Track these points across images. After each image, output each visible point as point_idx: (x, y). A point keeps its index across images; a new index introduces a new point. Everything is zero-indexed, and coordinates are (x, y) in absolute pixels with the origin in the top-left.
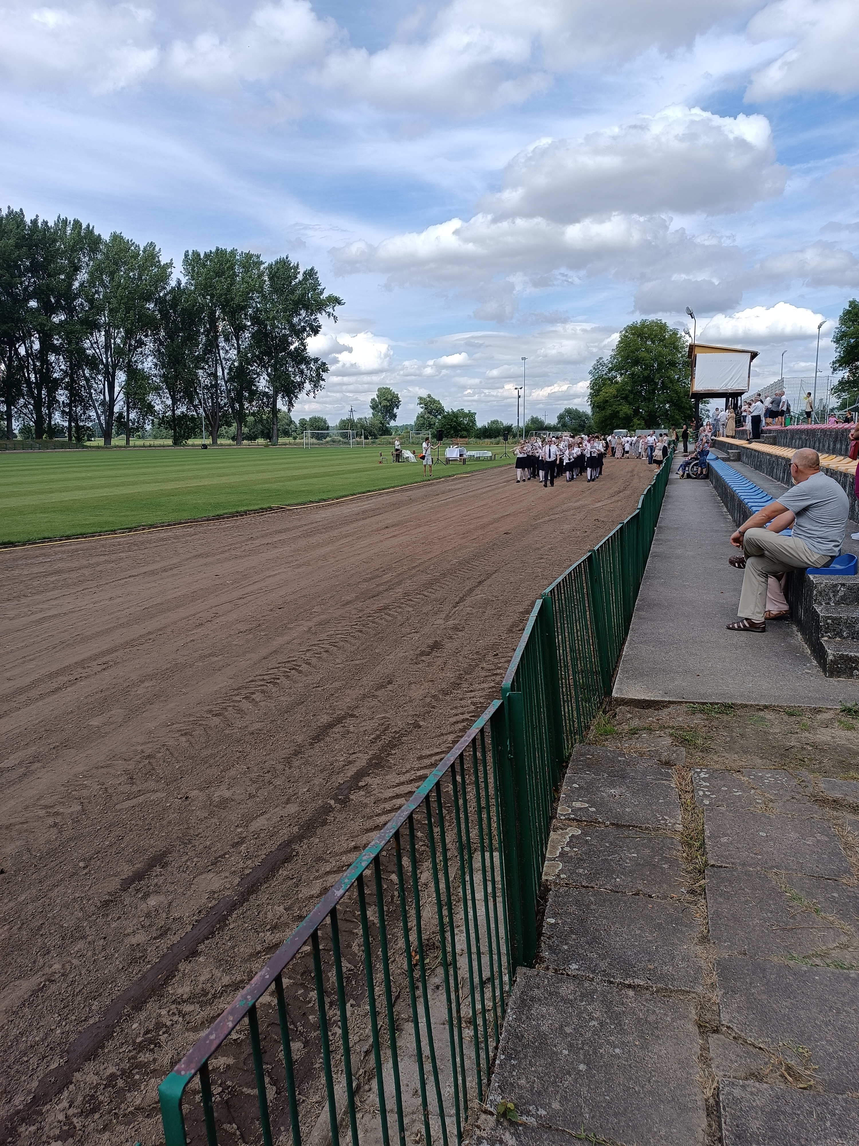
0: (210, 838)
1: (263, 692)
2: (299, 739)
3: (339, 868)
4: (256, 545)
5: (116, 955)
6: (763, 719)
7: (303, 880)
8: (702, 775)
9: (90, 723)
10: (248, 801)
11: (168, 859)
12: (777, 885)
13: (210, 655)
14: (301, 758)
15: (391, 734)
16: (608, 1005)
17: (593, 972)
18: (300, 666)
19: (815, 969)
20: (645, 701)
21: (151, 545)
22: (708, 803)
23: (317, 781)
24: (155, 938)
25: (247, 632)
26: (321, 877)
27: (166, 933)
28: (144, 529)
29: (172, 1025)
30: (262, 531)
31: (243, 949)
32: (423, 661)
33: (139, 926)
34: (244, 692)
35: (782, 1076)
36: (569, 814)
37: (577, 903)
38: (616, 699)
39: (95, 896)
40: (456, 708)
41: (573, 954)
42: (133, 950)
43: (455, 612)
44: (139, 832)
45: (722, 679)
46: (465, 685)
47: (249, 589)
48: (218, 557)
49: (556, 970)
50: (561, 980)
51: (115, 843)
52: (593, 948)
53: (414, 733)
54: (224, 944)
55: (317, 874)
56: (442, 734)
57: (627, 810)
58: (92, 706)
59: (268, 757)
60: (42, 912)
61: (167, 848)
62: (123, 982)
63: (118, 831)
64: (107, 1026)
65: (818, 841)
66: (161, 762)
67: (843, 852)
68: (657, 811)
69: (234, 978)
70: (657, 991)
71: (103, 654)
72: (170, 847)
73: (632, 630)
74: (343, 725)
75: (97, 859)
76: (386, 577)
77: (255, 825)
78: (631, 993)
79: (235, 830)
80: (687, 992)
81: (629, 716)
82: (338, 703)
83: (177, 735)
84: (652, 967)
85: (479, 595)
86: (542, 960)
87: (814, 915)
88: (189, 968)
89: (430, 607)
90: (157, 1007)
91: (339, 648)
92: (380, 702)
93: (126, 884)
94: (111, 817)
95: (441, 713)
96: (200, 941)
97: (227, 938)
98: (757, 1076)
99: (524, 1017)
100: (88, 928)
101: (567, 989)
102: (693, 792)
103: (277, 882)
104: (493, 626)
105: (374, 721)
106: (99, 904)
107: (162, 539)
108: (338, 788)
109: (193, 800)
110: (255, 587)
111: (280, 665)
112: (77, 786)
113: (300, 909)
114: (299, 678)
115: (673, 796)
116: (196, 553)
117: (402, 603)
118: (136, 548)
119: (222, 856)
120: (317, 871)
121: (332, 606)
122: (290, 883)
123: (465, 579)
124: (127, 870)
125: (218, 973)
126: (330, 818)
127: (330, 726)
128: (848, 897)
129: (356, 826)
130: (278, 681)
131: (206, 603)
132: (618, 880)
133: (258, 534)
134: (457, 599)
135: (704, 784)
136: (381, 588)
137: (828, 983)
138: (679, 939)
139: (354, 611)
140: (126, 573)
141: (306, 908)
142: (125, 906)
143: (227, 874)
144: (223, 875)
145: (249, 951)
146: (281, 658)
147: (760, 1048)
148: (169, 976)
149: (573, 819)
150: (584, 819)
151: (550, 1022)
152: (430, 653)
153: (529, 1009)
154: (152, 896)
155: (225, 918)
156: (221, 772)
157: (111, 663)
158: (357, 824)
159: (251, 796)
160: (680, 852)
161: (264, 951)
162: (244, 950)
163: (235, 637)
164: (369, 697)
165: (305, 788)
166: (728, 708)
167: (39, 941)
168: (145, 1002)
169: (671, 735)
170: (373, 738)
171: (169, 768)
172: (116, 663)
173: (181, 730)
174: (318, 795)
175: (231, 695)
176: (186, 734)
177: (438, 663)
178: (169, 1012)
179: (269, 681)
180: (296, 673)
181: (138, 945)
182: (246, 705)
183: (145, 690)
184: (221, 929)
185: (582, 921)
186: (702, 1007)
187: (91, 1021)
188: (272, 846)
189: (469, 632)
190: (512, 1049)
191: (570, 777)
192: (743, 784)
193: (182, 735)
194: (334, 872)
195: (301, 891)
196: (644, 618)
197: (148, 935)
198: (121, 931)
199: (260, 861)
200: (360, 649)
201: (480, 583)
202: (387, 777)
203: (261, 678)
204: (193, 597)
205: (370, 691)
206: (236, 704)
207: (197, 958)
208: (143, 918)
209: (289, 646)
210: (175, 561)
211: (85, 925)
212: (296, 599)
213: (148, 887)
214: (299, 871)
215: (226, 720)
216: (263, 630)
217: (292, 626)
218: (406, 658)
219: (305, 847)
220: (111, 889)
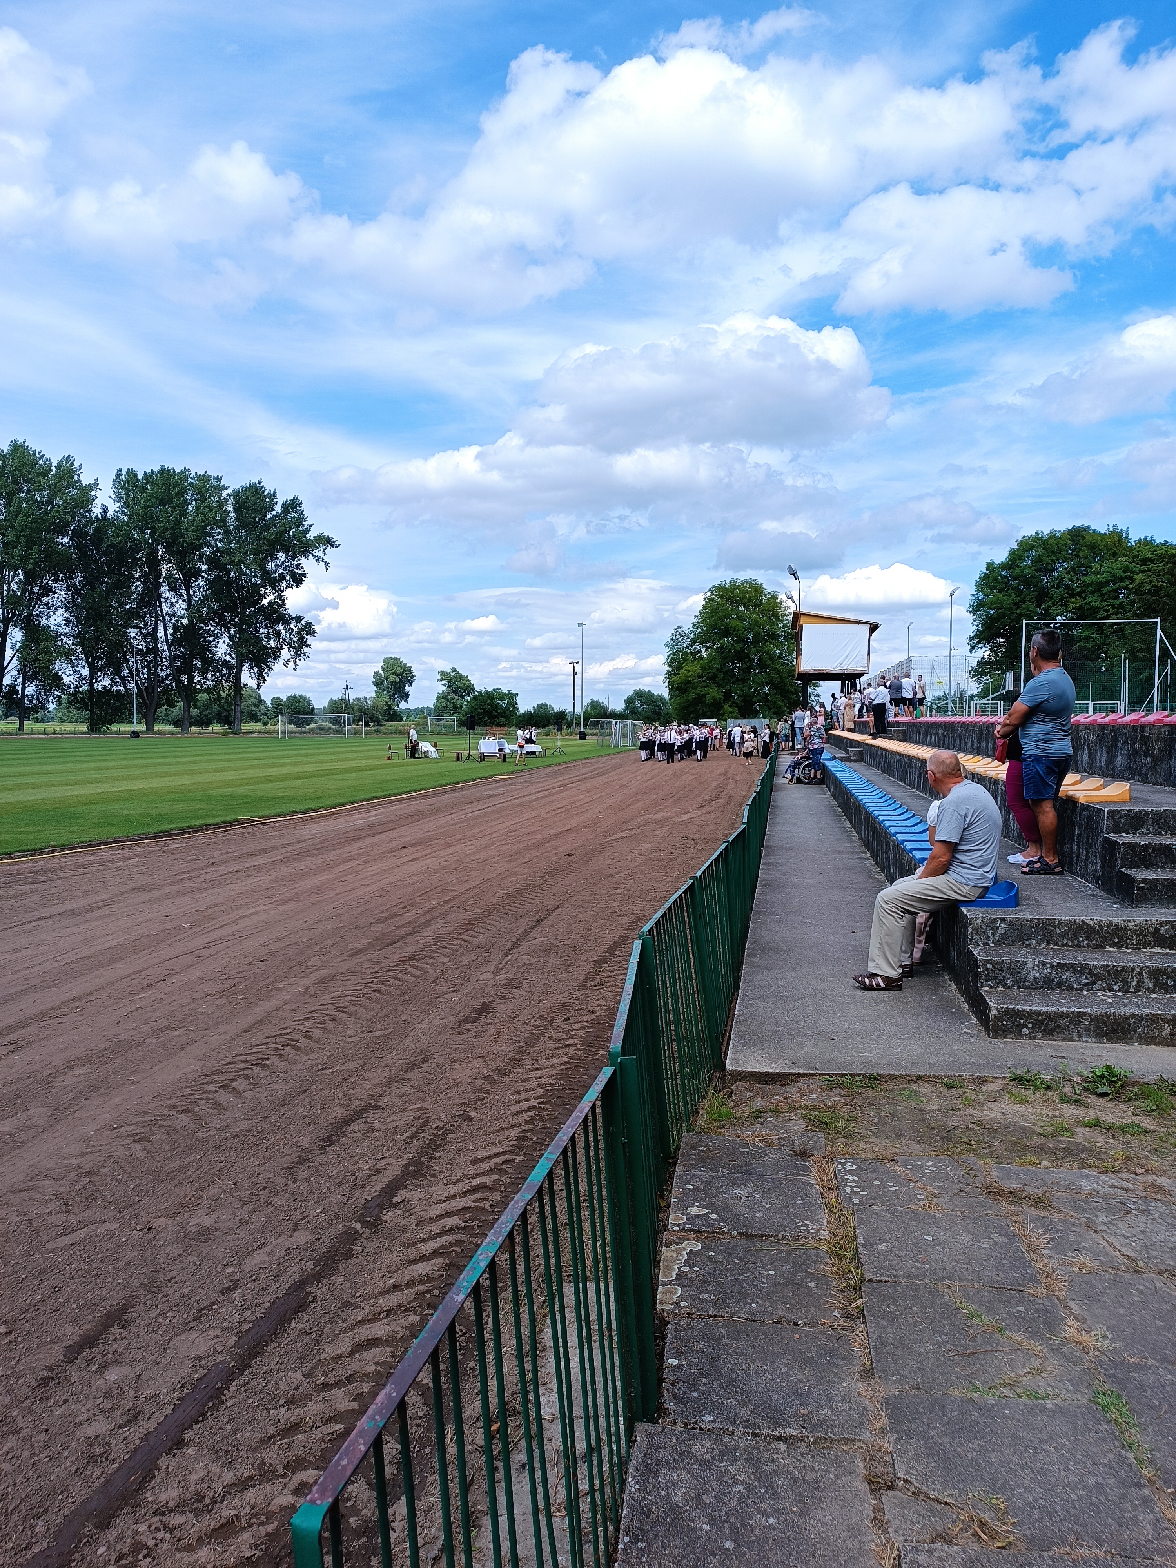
0: (188, 1283)
1: (247, 1077)
2: (305, 1141)
3: (374, 1315)
4: (221, 873)
5: (66, 1454)
6: (917, 1093)
7: (325, 1335)
8: (848, 1167)
10: (239, 1229)
11: (130, 1315)
12: (950, 1301)
13: (167, 1028)
14: (309, 1167)
15: (432, 1131)
16: (754, 1463)
17: (733, 1423)
18: (297, 1041)
19: (1004, 1401)
20: (768, 1074)
21: (67, 874)
22: (857, 1202)
23: (334, 1199)
24: (121, 1427)
25: (218, 995)
26: (351, 1329)
27: (136, 1418)
28: (53, 852)
29: (156, 1545)
30: (227, 853)
31: (248, 1434)
32: (469, 1030)
33: (97, 1411)
34: (220, 1078)
35: (976, 1535)
36: (685, 1224)
37: (704, 1336)
38: (731, 1073)
39: (27, 1372)
40: (518, 1092)
41: (705, 1403)
42: (91, 1445)
43: (507, 963)
44: (84, 1280)
45: (863, 1043)
46: (528, 1061)
47: (214, 935)
48: (167, 890)
49: (685, 1424)
50: (693, 1437)
51: (50, 1296)
52: (730, 1393)
53: (464, 1128)
54: (220, 1428)
55: (345, 1325)
56: (502, 1129)
57: (757, 1215)
59: (262, 1168)
61: (127, 1301)
62: (78, 1492)
63: (53, 1280)
64: (61, 1554)
65: (996, 1243)
66: (108, 1180)
67: (1027, 1255)
68: (795, 1215)
69: (239, 1474)
70: (815, 1443)
72: (131, 1298)
73: (744, 982)
74: (364, 1120)
75: (24, 1321)
76: (409, 916)
77: (252, 1263)
78: (782, 1447)
79: (223, 1270)
80: (852, 1441)
81: (749, 1094)
82: (355, 1091)
83: (128, 1142)
84: (805, 1412)
85: (538, 938)
86: (666, 1413)
87: (998, 1335)
88: (173, 1464)
89: (472, 957)
90: (131, 1521)
91: (351, 1015)
92: (414, 1088)
93: (72, 1353)
94: (41, 1261)
95: (499, 1100)
96: (186, 1426)
97: (225, 1420)
98: (944, 1537)
99: (650, 1487)
100: (20, 1418)
101: (701, 1448)
102: (837, 1188)
103: (289, 1339)
104: (560, 981)
105: (406, 1114)
106: (33, 1384)
107: (82, 865)
108: (364, 1207)
109: (159, 1232)
110: (224, 932)
111: (268, 1040)
113: (325, 1374)
114: (297, 1057)
115: (814, 1196)
116: (134, 885)
117: (433, 952)
118: (45, 878)
119: (209, 1307)
120: (344, 1321)
121: (336, 957)
122: (308, 1339)
123: (518, 917)
124: (71, 1334)
125: (215, 1469)
126: (357, 1248)
127: (347, 1121)
128: (1037, 1310)
129: (394, 1256)
130: (267, 1062)
131: (155, 954)
132: (754, 1305)
133: (222, 858)
134: (509, 945)
135: (852, 1178)
136: (403, 932)
137: (1021, 1418)
138: (836, 1375)
139: (366, 963)
140: (32, 914)
141: (334, 1372)
142: (73, 1384)
143: (218, 1332)
144: (211, 1333)
145: (259, 1435)
146: (270, 1030)
147: (946, 1503)
148: (144, 1478)
149: (691, 1230)
150: (704, 1228)
151: (684, 1490)
152: (478, 1019)
153: (656, 1476)
154: (111, 1367)
155: (220, 1392)
156: (197, 1191)
157: (22, 1043)
158: (395, 1254)
159: (243, 1223)
160: (829, 1267)
161: (279, 1434)
162: (250, 1434)
163: (201, 1002)
164: (397, 1081)
165: (318, 1208)
166: (873, 1080)
168: (114, 1516)
169: (804, 1117)
170: (408, 1137)
171: (119, 1188)
172: (29, 1043)
173: (133, 1135)
174: (337, 1217)
175: (202, 1084)
176: (140, 1140)
177: (490, 1032)
178: (150, 1526)
179: (254, 1063)
180: (292, 1051)
181: (98, 1436)
182: (224, 1097)
183: (75, 1080)
184: (215, 1408)
185: (713, 1360)
186: (871, 1457)
187: (36, 1549)
188: (278, 1289)
189: (528, 989)
190: (638, 1529)
191: (681, 1177)
192: (899, 1176)
193: (135, 1141)
194: (369, 1321)
195: (324, 1350)
196: (759, 967)
197: (109, 1423)
198: (69, 1419)
199: (263, 1311)
200: (380, 1015)
201: (539, 922)
202: (431, 1189)
203: (243, 1058)
204: (136, 947)
205: (397, 1073)
206: (211, 1096)
207: (184, 1450)
208: (101, 1399)
209: (280, 1013)
210: (104, 896)
211: (15, 1413)
212: (284, 949)
213: (105, 1355)
214: (320, 1322)
215: (197, 1118)
216: (241, 992)
217: (281, 985)
218: (445, 1026)
219: (323, 1290)
220: (51, 1361)
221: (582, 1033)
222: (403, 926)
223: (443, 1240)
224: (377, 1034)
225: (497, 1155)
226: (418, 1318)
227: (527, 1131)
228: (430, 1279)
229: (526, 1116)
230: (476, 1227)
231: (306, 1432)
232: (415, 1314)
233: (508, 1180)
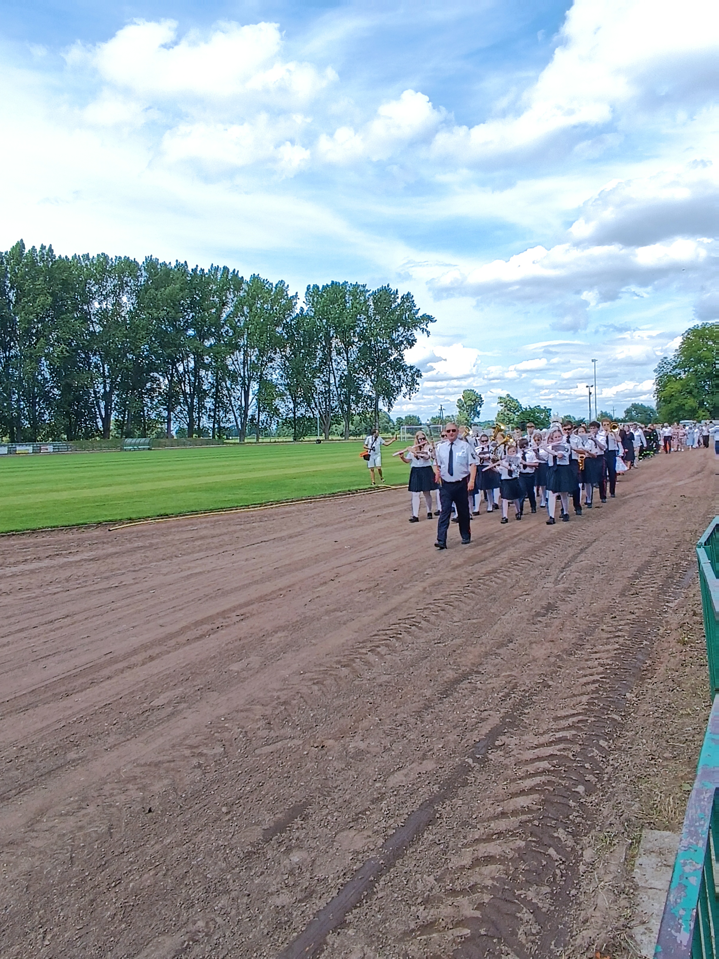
0: (348, 791)
1: (387, 646)
2: (428, 693)
3: (488, 835)
4: (368, 517)
5: (261, 918)
7: (450, 847)
9: (231, 669)
10: (384, 754)
11: (308, 811)
13: (335, 610)
14: (432, 712)
15: (520, 693)
18: (419, 623)
21: (279, 517)
23: (451, 737)
24: (300, 901)
25: (367, 591)
26: (470, 845)
27: (311, 896)
28: (272, 505)
30: (372, 505)
31: (394, 925)
32: (540, 621)
33: (284, 886)
34: (369, 645)
39: (238, 845)
40: (583, 668)
42: (278, 913)
43: (563, 577)
44: (278, 779)
46: (588, 646)
47: (365, 554)
48: (336, 526)
51: (256, 789)
53: (545, 692)
54: (373, 916)
55: (465, 841)
56: (575, 695)
58: (232, 653)
59: (399, 710)
60: (187, 858)
61: (307, 799)
63: (258, 777)
66: (296, 709)
71: (241, 606)
72: (310, 798)
75: (239, 805)
77: (394, 781)
79: (374, 784)
82: (462, 659)
83: (310, 684)
85: (584, 561)
88: (338, 942)
89: (537, 572)
91: (455, 607)
92: (504, 660)
93: (269, 835)
94: (251, 762)
95: (569, 674)
96: (347, 909)
97: (377, 909)
100: (231, 881)
103: (423, 847)
104: (604, 591)
105: (500, 679)
106: (242, 855)
107: (288, 512)
108: (474, 746)
109: (329, 750)
110: (371, 551)
111: (400, 621)
112: (220, 728)
113: (452, 881)
114: (420, 634)
116: (316, 524)
117: (509, 568)
118: (266, 519)
119: (363, 812)
120: (465, 837)
122: (437, 849)
123: (567, 547)
124: (269, 820)
126: (471, 778)
127: (457, 681)
129: (499, 789)
130: (400, 636)
131: (328, 564)
133: (369, 508)
134: (563, 565)
136: (487, 554)
139: (464, 574)
140: (258, 539)
141: (460, 881)
142: (268, 860)
143: (370, 833)
144: (366, 833)
145: (402, 928)
146: (401, 615)
152: (547, 614)
154: (294, 850)
155: (372, 885)
157: (248, 615)
158: (500, 786)
159: (386, 750)
161: (418, 929)
163: (357, 594)
164: (491, 655)
165: (440, 744)
167: (183, 891)
170: (503, 696)
171: (304, 715)
172: (252, 615)
173: (313, 679)
174: (454, 752)
175: (358, 648)
176: (317, 683)
177: (556, 624)
179: (391, 636)
180: (417, 629)
181: (283, 907)
182: (371, 657)
183: (278, 640)
184: (369, 897)
188: (413, 805)
189: (581, 595)
193: (314, 684)
194: (484, 840)
195: (450, 860)
197: (293, 897)
198: (265, 889)
199: (403, 821)
200: (475, 608)
201: (582, 551)
202: (525, 738)
203: (384, 632)
204: (316, 559)
205: (491, 649)
206: (363, 656)
207: (346, 931)
208: (287, 875)
209: (407, 604)
210: (299, 529)
211: (228, 877)
212: (408, 563)
213: (291, 840)
214: (445, 836)
215: (354, 671)
216: (382, 589)
217: (408, 586)
218: (522, 618)
219: (448, 808)
220: (254, 839)
221: (627, 627)
222: (487, 550)
223: (538, 780)
224: (474, 621)
225: (573, 715)
226: (524, 843)
227: (595, 699)
228: (530, 811)
229: (592, 687)
230: (562, 771)
231: (440, 931)
232: (520, 839)
233: (584, 736)
